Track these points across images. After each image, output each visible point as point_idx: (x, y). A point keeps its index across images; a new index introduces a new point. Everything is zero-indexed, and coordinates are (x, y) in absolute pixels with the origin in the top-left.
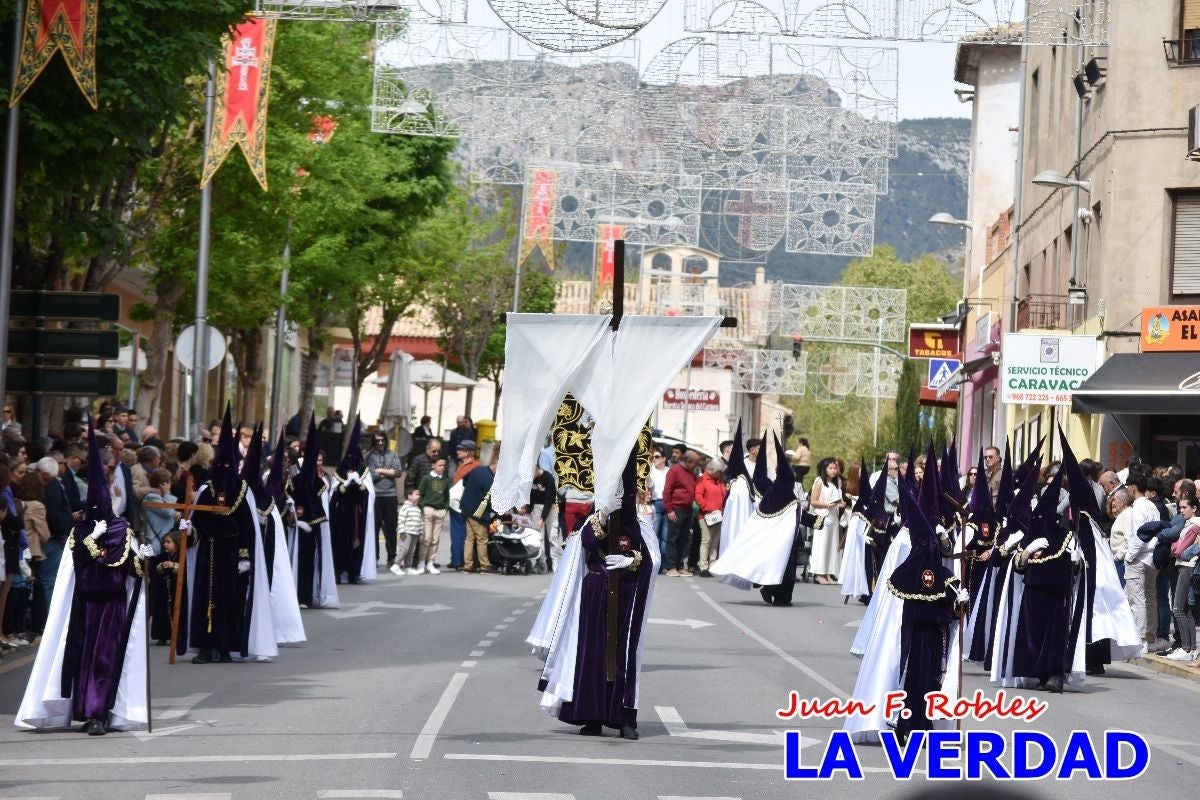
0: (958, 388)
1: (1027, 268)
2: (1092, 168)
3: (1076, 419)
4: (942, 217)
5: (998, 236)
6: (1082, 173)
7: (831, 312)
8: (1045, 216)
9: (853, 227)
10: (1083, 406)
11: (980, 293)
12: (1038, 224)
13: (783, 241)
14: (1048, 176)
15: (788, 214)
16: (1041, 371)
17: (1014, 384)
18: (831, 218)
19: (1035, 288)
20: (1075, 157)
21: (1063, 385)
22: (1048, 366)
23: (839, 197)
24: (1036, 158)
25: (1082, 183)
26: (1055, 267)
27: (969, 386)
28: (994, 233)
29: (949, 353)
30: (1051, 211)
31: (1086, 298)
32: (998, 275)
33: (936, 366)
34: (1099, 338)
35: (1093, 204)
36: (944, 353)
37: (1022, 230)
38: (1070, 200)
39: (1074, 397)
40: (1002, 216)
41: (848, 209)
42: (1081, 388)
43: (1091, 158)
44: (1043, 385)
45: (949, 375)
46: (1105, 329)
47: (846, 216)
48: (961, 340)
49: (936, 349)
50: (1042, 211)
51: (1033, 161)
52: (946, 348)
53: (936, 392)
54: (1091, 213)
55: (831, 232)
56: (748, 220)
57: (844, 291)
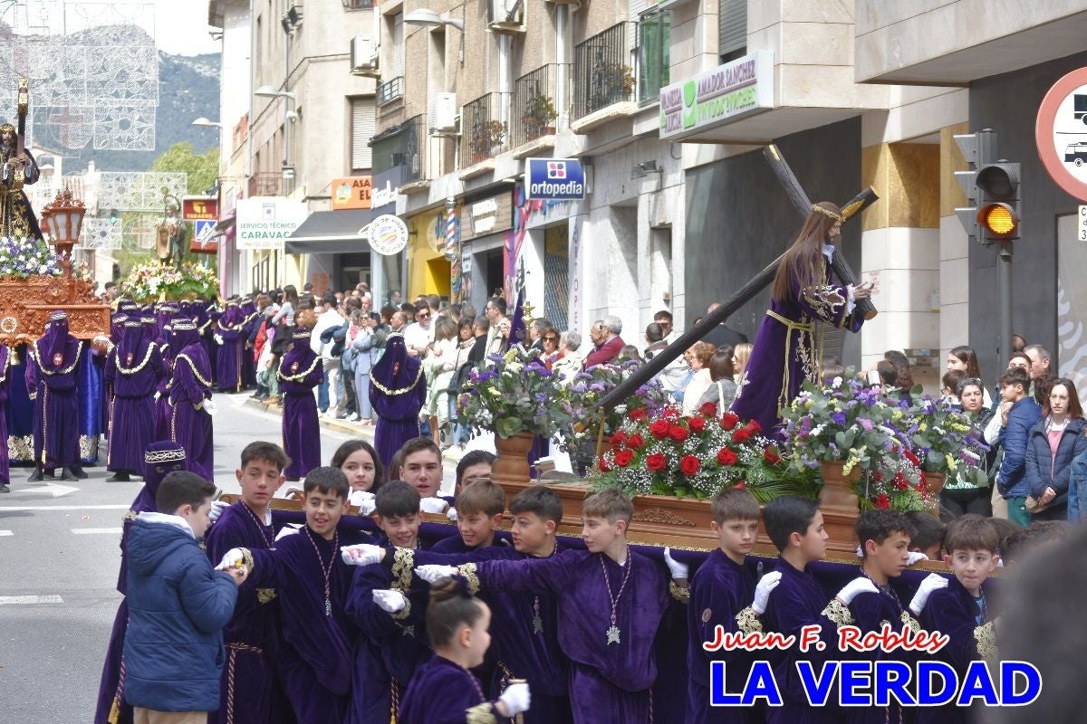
0: (217, 239)
1: (258, 154)
2: (296, 82)
3: (290, 257)
4: (202, 121)
5: (239, 133)
6: (290, 86)
7: (135, 191)
8: (268, 117)
9: (140, 130)
10: (294, 248)
11: (228, 174)
12: (263, 123)
13: (91, 142)
14: (265, 90)
15: (95, 122)
16: (264, 225)
17: (244, 235)
18: (125, 125)
19: (263, 168)
20: (285, 76)
21: (279, 235)
22: (268, 222)
23: (130, 109)
24: (261, 78)
25: (289, 94)
26: (274, 153)
27: (224, 239)
28: (238, 130)
29: (211, 216)
30: (272, 113)
31: (294, 174)
32: (239, 160)
33: (201, 225)
34: (303, 201)
35: (297, 107)
36: (207, 216)
37: (254, 128)
38: (283, 105)
39: (287, 243)
40: (242, 119)
41: (137, 117)
42: (291, 237)
43: (295, 76)
44: (265, 235)
45: (210, 229)
46: (307, 195)
47: (135, 123)
48: (219, 207)
49: (201, 213)
50: (265, 114)
51: (259, 80)
52: (208, 212)
53: (200, 243)
54: (296, 114)
55: (125, 134)
56: (66, 127)
57: (143, 177)
